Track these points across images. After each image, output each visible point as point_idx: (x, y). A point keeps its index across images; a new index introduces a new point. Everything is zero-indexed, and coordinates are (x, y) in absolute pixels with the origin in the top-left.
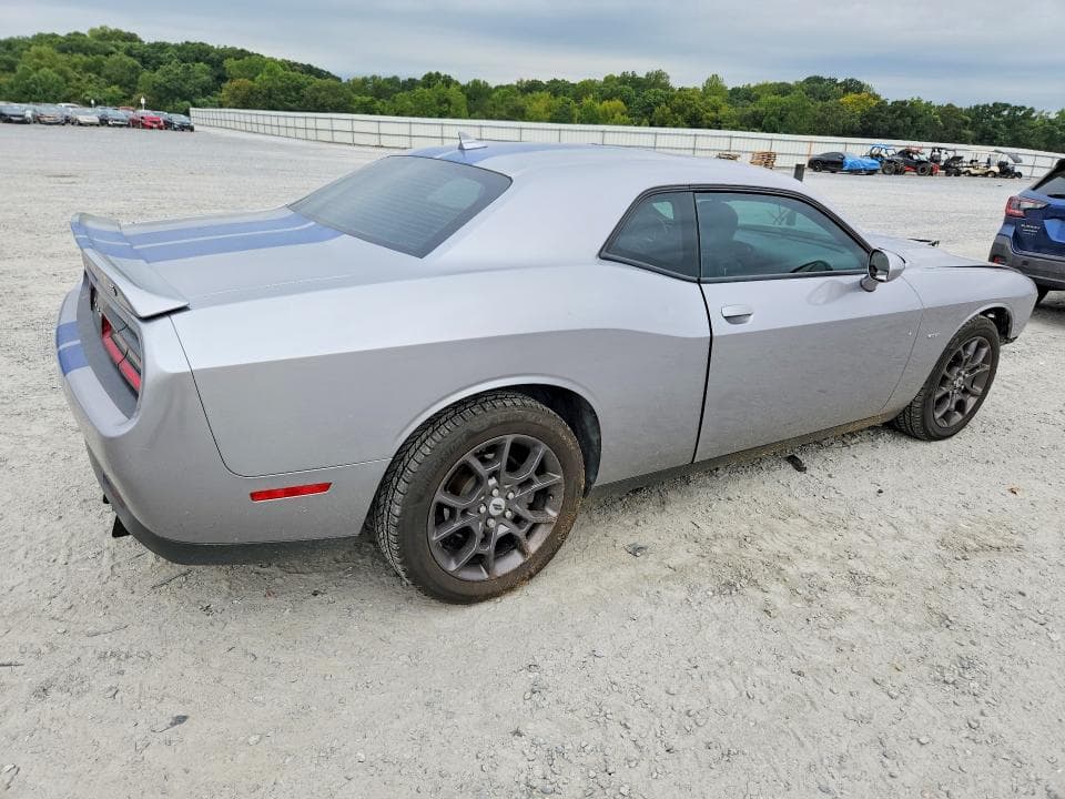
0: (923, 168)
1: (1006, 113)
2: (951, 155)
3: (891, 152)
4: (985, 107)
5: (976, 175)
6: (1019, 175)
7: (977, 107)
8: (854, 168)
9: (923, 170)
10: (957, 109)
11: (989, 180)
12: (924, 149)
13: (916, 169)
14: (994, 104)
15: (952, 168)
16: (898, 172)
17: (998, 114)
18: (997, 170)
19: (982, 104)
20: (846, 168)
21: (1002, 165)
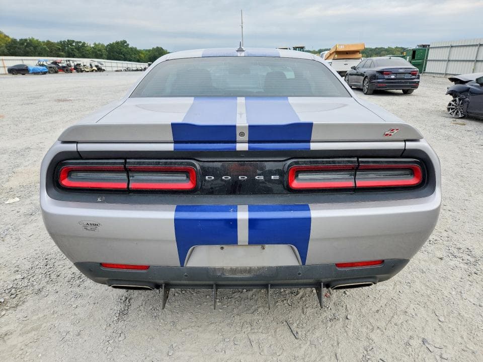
0: (66, 69)
1: (74, 44)
2: (76, 63)
3: (49, 63)
4: (64, 42)
5: (88, 72)
6: (104, 70)
7: (61, 42)
8: (35, 72)
9: (67, 70)
10: (52, 43)
11: (94, 73)
12: (63, 61)
13: (63, 71)
14: (68, 40)
15: (78, 69)
16: (56, 72)
17: (71, 45)
18: (96, 69)
19: (62, 40)
20: (31, 72)
21: (97, 66)
